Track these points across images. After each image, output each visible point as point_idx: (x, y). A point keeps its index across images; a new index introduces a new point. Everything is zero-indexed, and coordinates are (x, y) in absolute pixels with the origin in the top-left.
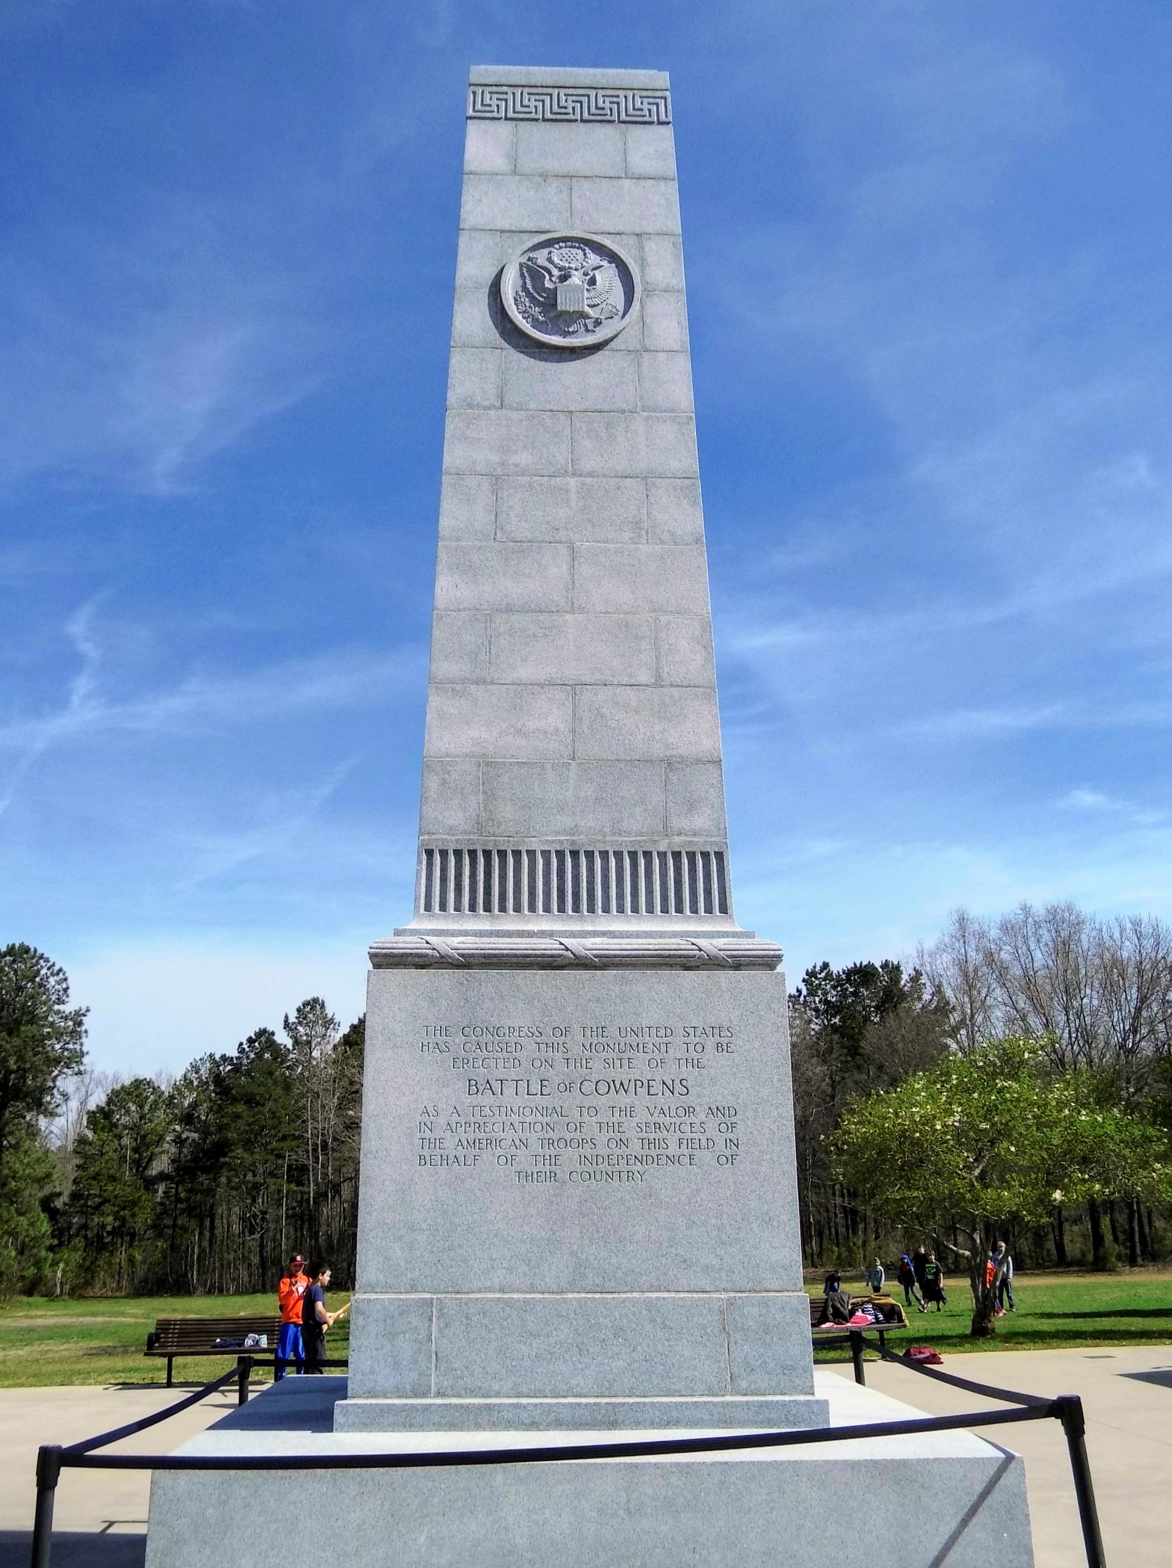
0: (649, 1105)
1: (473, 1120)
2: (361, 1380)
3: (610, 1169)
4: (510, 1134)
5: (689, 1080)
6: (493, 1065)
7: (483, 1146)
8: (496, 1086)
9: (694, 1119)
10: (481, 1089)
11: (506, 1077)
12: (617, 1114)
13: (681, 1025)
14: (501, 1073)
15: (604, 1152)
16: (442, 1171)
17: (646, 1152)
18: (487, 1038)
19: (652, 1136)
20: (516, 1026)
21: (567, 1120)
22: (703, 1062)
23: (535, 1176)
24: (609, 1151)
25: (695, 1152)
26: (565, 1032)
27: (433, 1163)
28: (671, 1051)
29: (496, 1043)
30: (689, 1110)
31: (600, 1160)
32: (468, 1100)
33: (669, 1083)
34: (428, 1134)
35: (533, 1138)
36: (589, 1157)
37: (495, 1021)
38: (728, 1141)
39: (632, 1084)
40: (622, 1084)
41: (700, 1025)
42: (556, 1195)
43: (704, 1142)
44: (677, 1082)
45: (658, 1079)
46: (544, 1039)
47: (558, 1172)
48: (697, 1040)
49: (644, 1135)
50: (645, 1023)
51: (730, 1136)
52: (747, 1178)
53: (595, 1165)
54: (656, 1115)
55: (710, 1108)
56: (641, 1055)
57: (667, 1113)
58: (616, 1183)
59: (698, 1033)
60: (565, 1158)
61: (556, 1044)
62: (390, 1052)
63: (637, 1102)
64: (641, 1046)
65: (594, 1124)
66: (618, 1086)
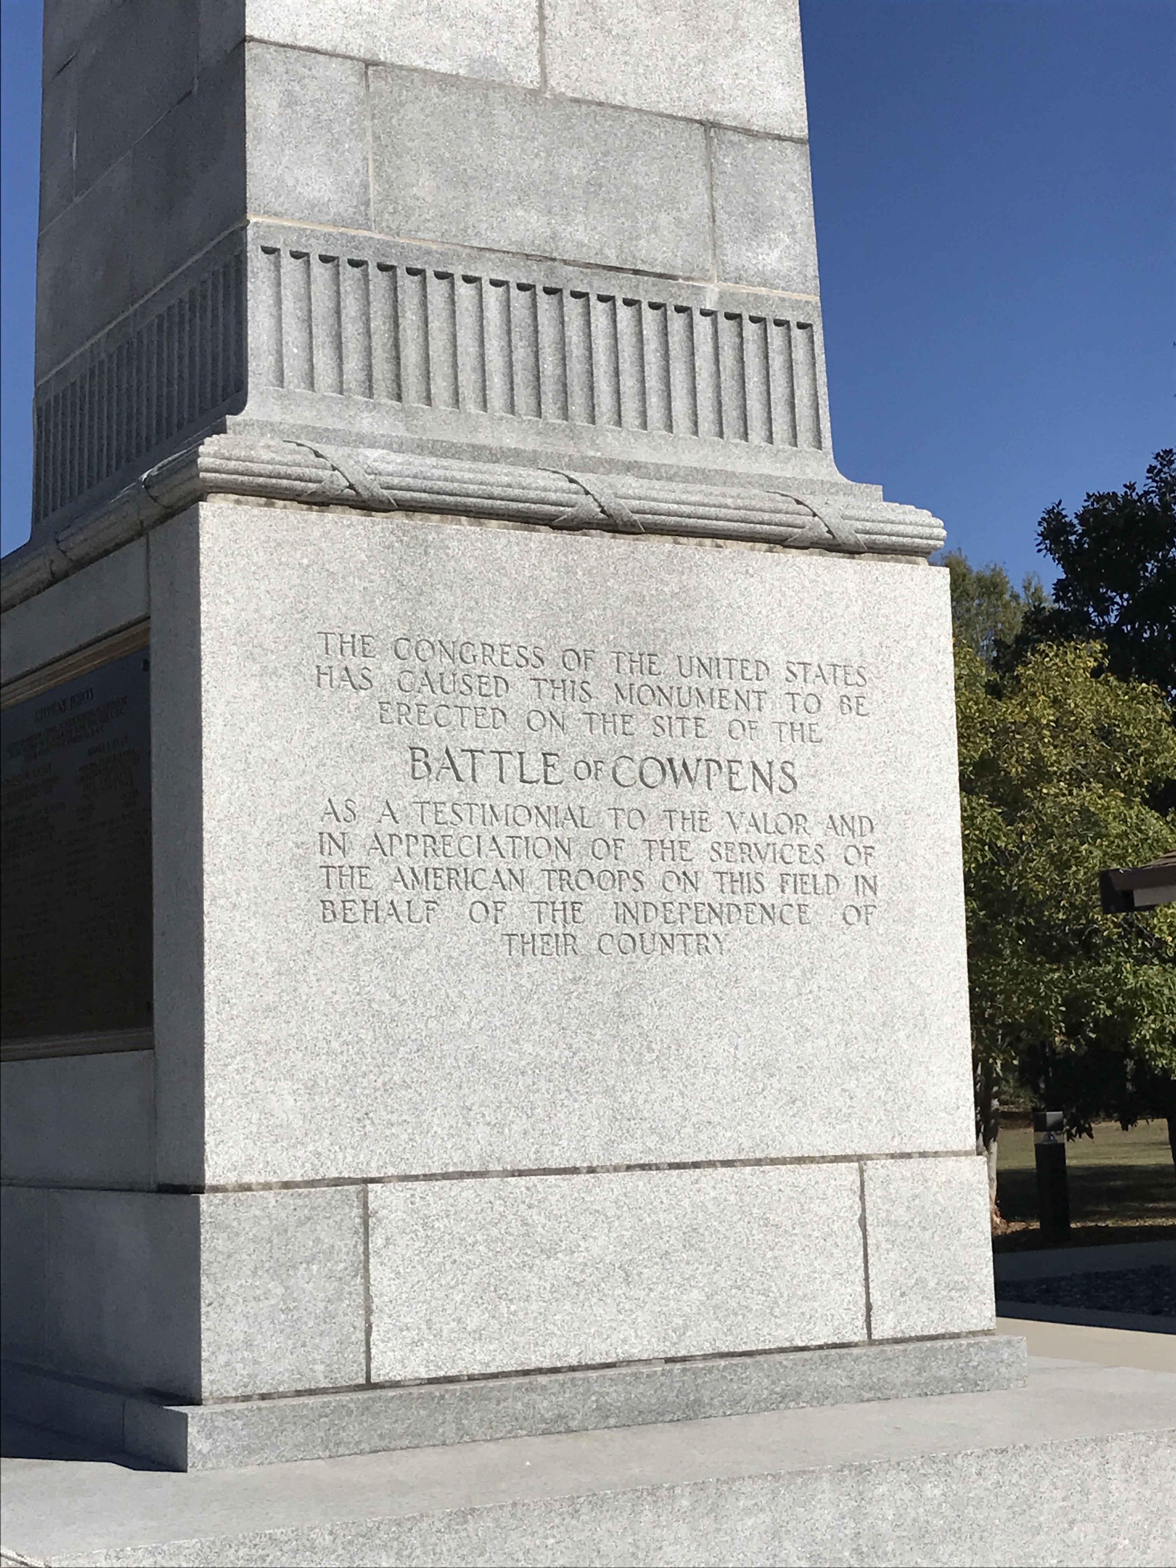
0: (731, 809)
1: (422, 830)
2: (227, 1364)
3: (666, 930)
4: (491, 860)
5: (797, 765)
6: (455, 719)
7: (442, 883)
8: (463, 762)
9: (805, 839)
10: (435, 766)
11: (480, 746)
12: (678, 825)
13: (782, 658)
14: (470, 737)
15: (658, 897)
16: (367, 933)
17: (728, 898)
18: (440, 664)
19: (737, 868)
20: (496, 641)
21: (591, 833)
22: (821, 731)
23: (538, 943)
24: (664, 896)
25: (809, 900)
26: (583, 659)
27: (350, 917)
28: (767, 707)
29: (460, 675)
30: (796, 820)
31: (651, 914)
32: (410, 791)
33: (764, 768)
34: (337, 859)
35: (533, 868)
36: (632, 906)
37: (457, 632)
38: (861, 880)
39: (703, 767)
40: (685, 764)
41: (815, 660)
42: (575, 981)
43: (821, 881)
44: (777, 766)
45: (746, 759)
46: (546, 671)
47: (579, 934)
48: (810, 688)
49: (724, 867)
50: (722, 650)
51: (863, 870)
52: (890, 948)
53: (641, 921)
54: (742, 829)
55: (831, 817)
56: (716, 712)
57: (761, 826)
58: (678, 958)
59: (811, 676)
60: (590, 907)
61: (568, 683)
62: (255, 684)
63: (711, 804)
64: (716, 694)
65: (639, 843)
66: (679, 769)
